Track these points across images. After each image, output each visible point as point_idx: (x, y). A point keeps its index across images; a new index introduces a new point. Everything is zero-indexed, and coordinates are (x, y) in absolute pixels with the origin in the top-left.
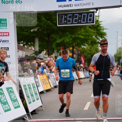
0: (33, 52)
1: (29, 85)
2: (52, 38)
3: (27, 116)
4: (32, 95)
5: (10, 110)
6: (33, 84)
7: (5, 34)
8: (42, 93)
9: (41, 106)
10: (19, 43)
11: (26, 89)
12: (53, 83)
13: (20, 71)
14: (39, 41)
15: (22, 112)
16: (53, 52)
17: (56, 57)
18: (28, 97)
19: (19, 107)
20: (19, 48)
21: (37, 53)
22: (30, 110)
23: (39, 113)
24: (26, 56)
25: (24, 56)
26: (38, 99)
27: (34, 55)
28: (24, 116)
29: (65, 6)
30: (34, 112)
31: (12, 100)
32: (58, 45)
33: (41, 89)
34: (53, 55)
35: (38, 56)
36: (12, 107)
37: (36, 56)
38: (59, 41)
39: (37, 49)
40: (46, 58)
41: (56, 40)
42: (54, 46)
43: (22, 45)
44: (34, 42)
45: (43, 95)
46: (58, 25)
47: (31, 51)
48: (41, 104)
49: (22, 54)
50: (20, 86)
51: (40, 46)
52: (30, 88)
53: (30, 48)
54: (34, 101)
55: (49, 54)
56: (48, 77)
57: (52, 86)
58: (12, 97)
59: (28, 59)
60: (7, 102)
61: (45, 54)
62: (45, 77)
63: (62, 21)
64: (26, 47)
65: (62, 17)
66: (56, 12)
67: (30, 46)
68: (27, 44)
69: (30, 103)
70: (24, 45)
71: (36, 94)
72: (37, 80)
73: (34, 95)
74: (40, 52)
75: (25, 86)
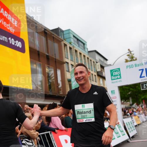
0: (129, 105)
1: (129, 122)
2: (139, 96)
3: (129, 139)
4: (131, 128)
5: (120, 136)
6: (131, 122)
7: (114, 98)
8: (136, 126)
9: (137, 133)
10: (121, 101)
11: (127, 125)
12: (142, 120)
13: (123, 116)
14: (132, 98)
15: (126, 137)
16: (140, 103)
17: (142, 106)
18: (129, 129)
19: (124, 134)
20: (122, 103)
21: (131, 105)
22: (131, 136)
23: (136, 137)
24: (126, 107)
25: (124, 107)
26: (134, 130)
27: (129, 106)
28: (128, 139)
29: (144, 80)
30: (133, 137)
31: (121, 131)
32: (142, 100)
33: (135, 124)
34: (140, 105)
35: (132, 107)
36: (121, 135)
37: (131, 107)
38: (143, 97)
39: (131, 102)
40: (136, 107)
41: (141, 97)
42: (140, 100)
43: (123, 102)
44: (129, 99)
45: (137, 127)
46: (142, 90)
47: (128, 104)
48: (136, 132)
49: (123, 106)
50: (124, 124)
51: (132, 101)
52: (129, 124)
53: (127, 103)
54: (132, 131)
55: (138, 105)
56: (139, 117)
57: (141, 122)
58: (121, 130)
59: (127, 108)
60: (118, 133)
61: (136, 105)
62: (137, 117)
63: (143, 87)
64: (125, 102)
65: (143, 85)
66: (140, 83)
67: (127, 102)
68: (125, 101)
69: (130, 132)
70: (124, 102)
71: (133, 127)
72: (132, 119)
73: (132, 127)
74: (133, 104)
75: (126, 123)
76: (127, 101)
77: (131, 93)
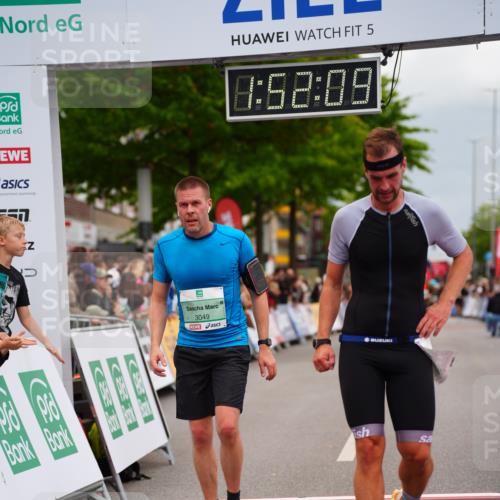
0: (131, 226)
1: (112, 361)
2: (205, 168)
3: (104, 488)
4: (126, 404)
5: (34, 463)
7: (13, 156)
9: (164, 448)
10: (70, 191)
11: (100, 378)
18: (110, 410)
19: (73, 450)
20: (73, 211)
21: (145, 230)
23: (156, 474)
24: (102, 242)
25: (93, 242)
26: (148, 419)
27: (132, 237)
29: (257, 39)
30: (133, 473)
31: (43, 425)
35: (150, 244)
36: (43, 452)
37: (140, 242)
38: (234, 182)
39: (147, 214)
41: (222, 177)
43: (82, 197)
44: (133, 185)
48: (163, 440)
49: (84, 233)
50: (76, 368)
52: (117, 374)
53: (116, 210)
54: (133, 426)
58: (44, 412)
60: (23, 431)
63: (243, 101)
64: (99, 204)
65: (245, 86)
66: (221, 63)
67: (118, 200)
68: (103, 195)
69: (117, 434)
70: (91, 199)
71: (142, 398)
72: (144, 341)
73: (134, 401)
75: (94, 365)
76: (113, 192)
77: (149, 137)
